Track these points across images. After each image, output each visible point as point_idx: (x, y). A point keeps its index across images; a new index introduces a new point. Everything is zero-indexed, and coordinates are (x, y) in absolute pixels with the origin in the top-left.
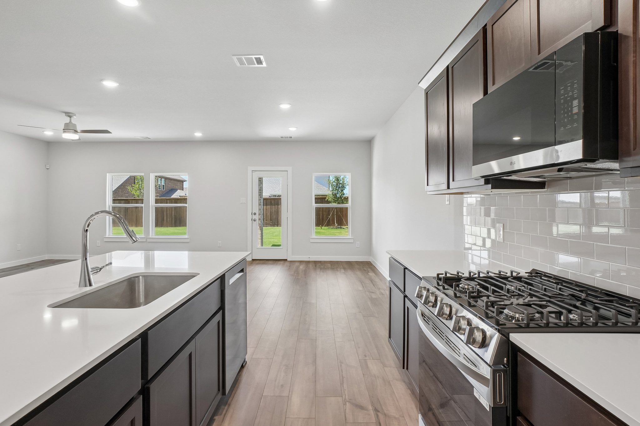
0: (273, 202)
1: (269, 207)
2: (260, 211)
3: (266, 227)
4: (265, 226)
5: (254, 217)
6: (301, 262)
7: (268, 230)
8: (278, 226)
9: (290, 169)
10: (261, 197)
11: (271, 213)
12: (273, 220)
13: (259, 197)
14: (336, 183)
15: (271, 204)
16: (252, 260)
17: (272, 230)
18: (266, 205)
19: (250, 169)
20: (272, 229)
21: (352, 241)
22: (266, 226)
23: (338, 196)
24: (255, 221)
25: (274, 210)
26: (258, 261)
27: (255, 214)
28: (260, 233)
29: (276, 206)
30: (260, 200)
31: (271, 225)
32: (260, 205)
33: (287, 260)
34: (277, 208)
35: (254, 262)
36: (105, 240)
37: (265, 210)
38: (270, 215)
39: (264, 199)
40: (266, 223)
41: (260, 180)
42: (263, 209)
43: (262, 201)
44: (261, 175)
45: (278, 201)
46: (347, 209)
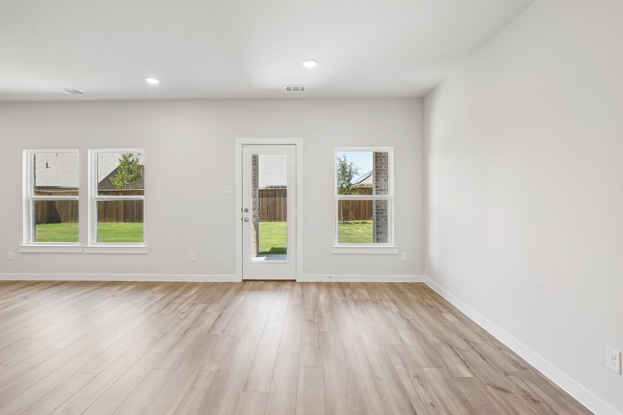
0: (270, 193)
1: (265, 199)
2: (255, 205)
3: (262, 222)
4: (261, 220)
5: (245, 215)
6: (318, 284)
7: (264, 226)
8: (275, 221)
9: (299, 141)
10: (256, 187)
11: (267, 205)
12: (270, 214)
13: (254, 187)
14: (342, 171)
15: (268, 196)
16: (243, 280)
17: (269, 226)
18: (262, 197)
19: (239, 141)
20: (270, 224)
21: (395, 251)
22: (263, 220)
23: (344, 186)
24: (246, 221)
25: (271, 203)
26: (251, 284)
27: (247, 210)
28: (255, 234)
29: (274, 198)
30: (254, 190)
31: (268, 220)
32: (254, 197)
33: (295, 281)
34: (274, 200)
35: (247, 283)
36: (22, 250)
37: (261, 203)
38: (266, 208)
39: (260, 190)
40: (262, 217)
41: (255, 159)
42: (259, 202)
43: (257, 192)
44: (255, 150)
45: (275, 193)
46: (385, 202)
